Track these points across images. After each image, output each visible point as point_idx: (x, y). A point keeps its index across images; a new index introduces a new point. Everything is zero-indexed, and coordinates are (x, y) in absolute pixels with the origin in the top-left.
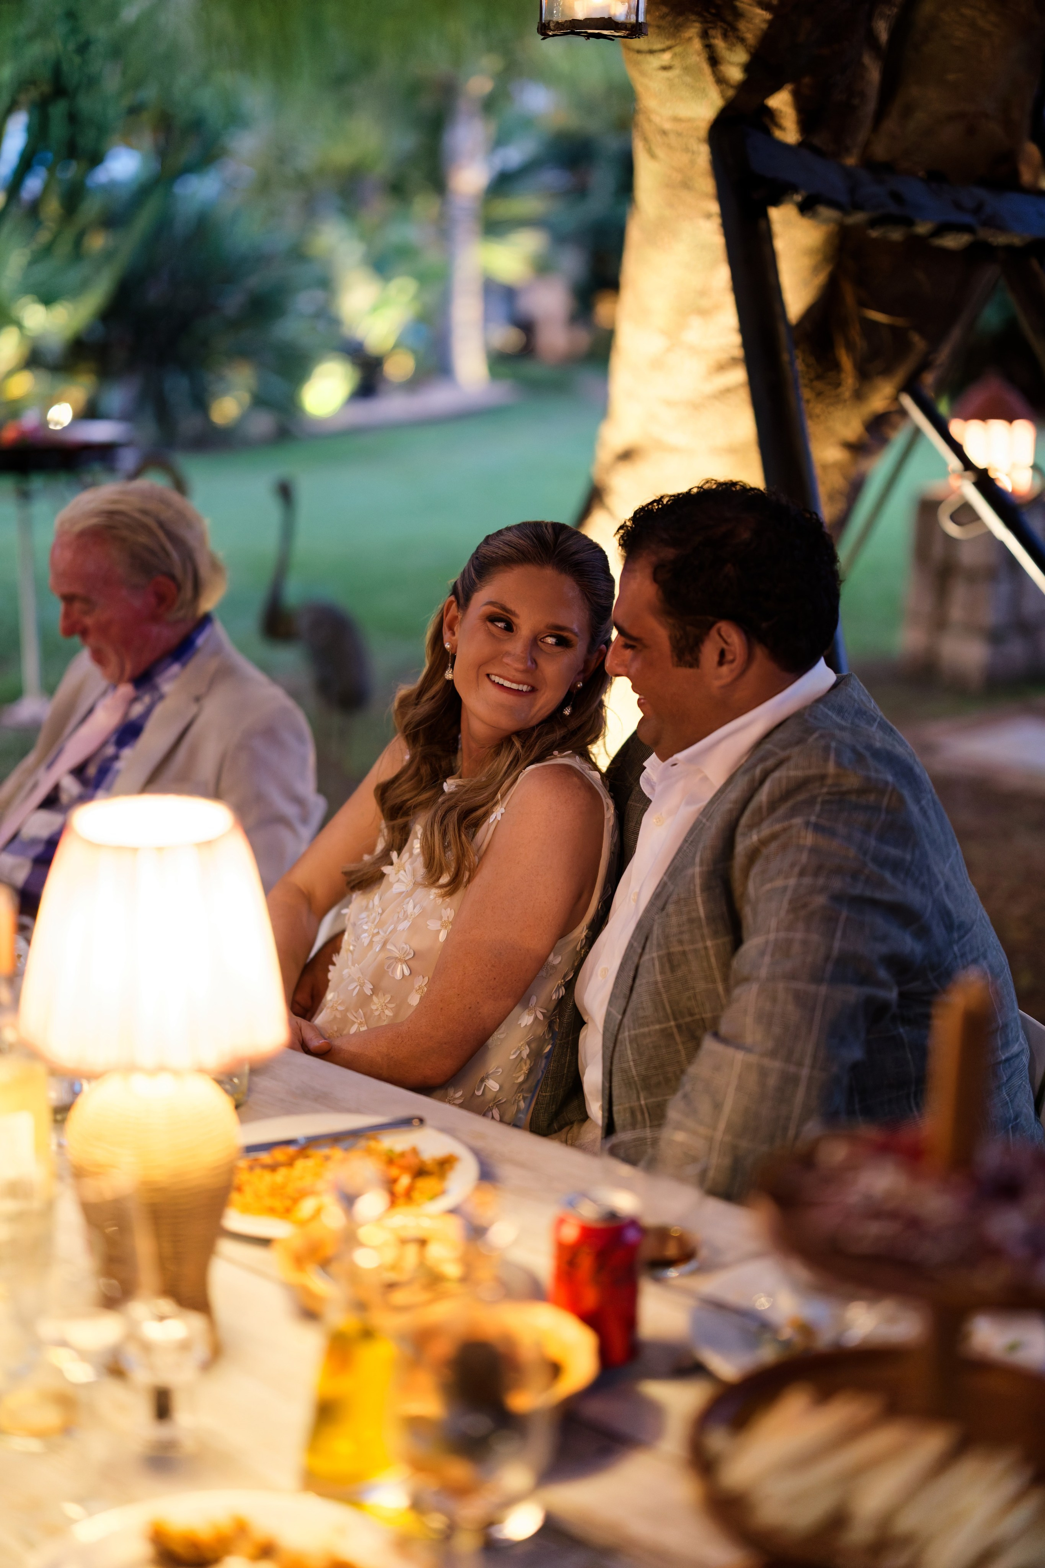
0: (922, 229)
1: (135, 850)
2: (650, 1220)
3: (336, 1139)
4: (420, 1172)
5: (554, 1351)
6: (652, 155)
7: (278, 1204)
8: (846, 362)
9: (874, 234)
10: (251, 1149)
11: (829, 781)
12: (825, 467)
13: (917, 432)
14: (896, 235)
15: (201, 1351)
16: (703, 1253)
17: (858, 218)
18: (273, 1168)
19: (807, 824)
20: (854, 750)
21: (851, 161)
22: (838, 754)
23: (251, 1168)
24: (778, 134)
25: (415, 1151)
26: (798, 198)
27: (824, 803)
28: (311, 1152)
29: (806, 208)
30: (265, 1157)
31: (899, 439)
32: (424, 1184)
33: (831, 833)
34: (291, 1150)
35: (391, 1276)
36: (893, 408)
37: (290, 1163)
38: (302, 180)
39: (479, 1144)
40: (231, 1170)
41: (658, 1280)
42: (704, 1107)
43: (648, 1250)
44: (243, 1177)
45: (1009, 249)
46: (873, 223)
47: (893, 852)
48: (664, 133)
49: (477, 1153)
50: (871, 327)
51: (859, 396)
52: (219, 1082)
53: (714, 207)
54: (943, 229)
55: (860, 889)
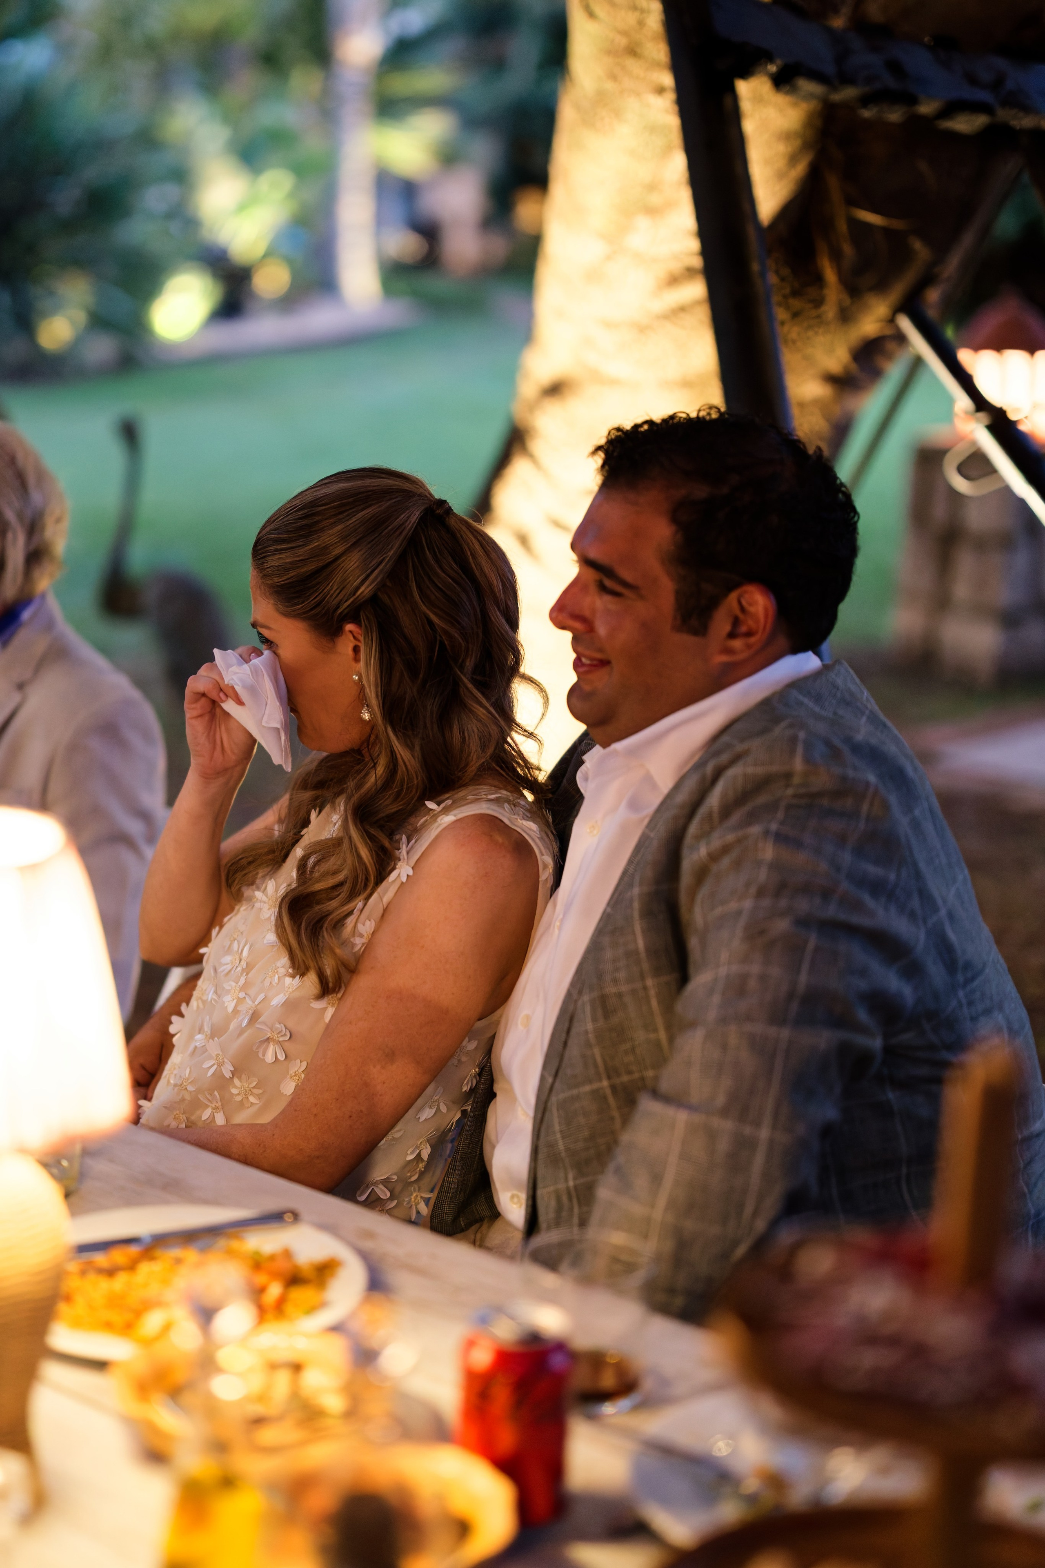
0: (926, 108)
2: (581, 1342)
3: (189, 1237)
4: (294, 1279)
5: (459, 1505)
6: (591, 14)
7: (116, 1318)
8: (831, 276)
9: (867, 113)
10: (84, 1249)
11: (796, 780)
12: (803, 405)
13: (918, 362)
14: (895, 116)
15: (19, 1501)
16: (648, 1384)
17: (848, 93)
18: (111, 1272)
19: (767, 833)
20: (828, 743)
21: (838, 22)
22: (808, 747)
23: (83, 1273)
25: (287, 1254)
26: (773, 68)
27: (789, 807)
28: (158, 1253)
29: (782, 81)
30: (101, 1259)
31: (894, 372)
32: (299, 1294)
33: (797, 844)
34: (134, 1250)
35: (258, 1409)
36: (888, 332)
37: (131, 1267)
38: (152, 47)
39: (368, 1245)
40: (58, 1275)
41: (589, 1417)
42: (641, 1182)
43: (579, 1380)
44: (73, 1283)
45: (1036, 134)
46: (865, 101)
47: (873, 870)
49: (365, 1257)
50: (861, 230)
51: (846, 317)
52: (45, 1165)
53: (667, 79)
54: (951, 109)
55: (832, 911)
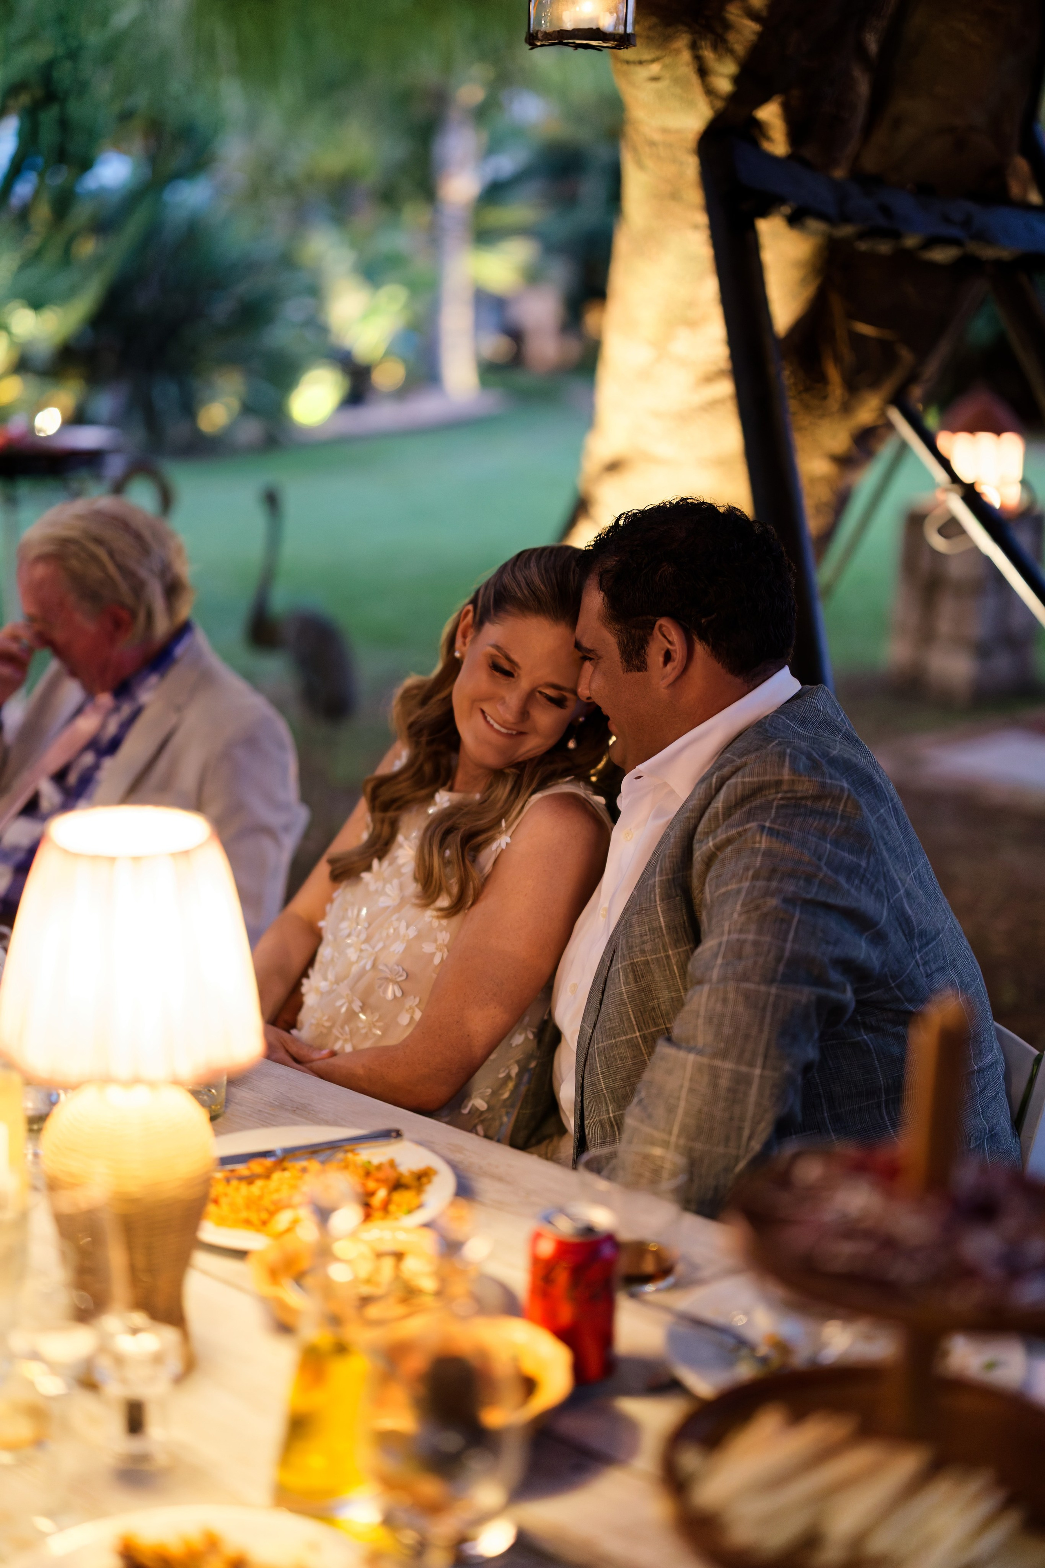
0: (911, 242)
1: (112, 859)
2: (625, 1235)
3: (313, 1151)
4: (397, 1185)
5: (530, 1368)
6: (640, 165)
7: (254, 1217)
8: (834, 374)
9: (863, 246)
10: (225, 1161)
11: (785, 787)
12: (813, 480)
13: (904, 447)
14: (884, 248)
15: (174, 1365)
16: (680, 1269)
17: (846, 230)
18: (250, 1180)
19: (763, 828)
20: (809, 757)
21: (839, 173)
22: (794, 759)
23: (228, 1180)
24: (768, 147)
25: (392, 1164)
26: (786, 210)
27: (778, 807)
28: (286, 1164)
29: (794, 220)
30: (242, 1169)
31: (886, 451)
32: (402, 1198)
33: (786, 837)
34: (269, 1162)
35: (365, 1290)
36: (880, 422)
37: (267, 1176)
38: (291, 187)
39: (457, 1157)
40: (207, 1182)
41: (633, 1296)
43: (623, 1265)
44: (218, 1189)
45: (998, 263)
46: (862, 236)
47: (849, 857)
48: (652, 144)
49: (454, 1167)
50: (857, 340)
51: (847, 409)
52: (195, 1093)
53: (702, 219)
54: (932, 242)
55: (813, 893)
